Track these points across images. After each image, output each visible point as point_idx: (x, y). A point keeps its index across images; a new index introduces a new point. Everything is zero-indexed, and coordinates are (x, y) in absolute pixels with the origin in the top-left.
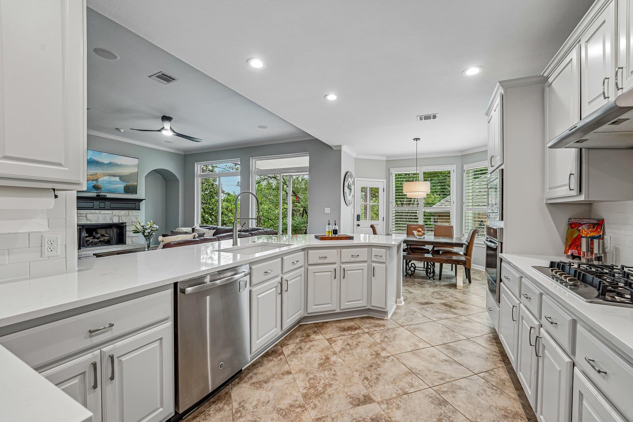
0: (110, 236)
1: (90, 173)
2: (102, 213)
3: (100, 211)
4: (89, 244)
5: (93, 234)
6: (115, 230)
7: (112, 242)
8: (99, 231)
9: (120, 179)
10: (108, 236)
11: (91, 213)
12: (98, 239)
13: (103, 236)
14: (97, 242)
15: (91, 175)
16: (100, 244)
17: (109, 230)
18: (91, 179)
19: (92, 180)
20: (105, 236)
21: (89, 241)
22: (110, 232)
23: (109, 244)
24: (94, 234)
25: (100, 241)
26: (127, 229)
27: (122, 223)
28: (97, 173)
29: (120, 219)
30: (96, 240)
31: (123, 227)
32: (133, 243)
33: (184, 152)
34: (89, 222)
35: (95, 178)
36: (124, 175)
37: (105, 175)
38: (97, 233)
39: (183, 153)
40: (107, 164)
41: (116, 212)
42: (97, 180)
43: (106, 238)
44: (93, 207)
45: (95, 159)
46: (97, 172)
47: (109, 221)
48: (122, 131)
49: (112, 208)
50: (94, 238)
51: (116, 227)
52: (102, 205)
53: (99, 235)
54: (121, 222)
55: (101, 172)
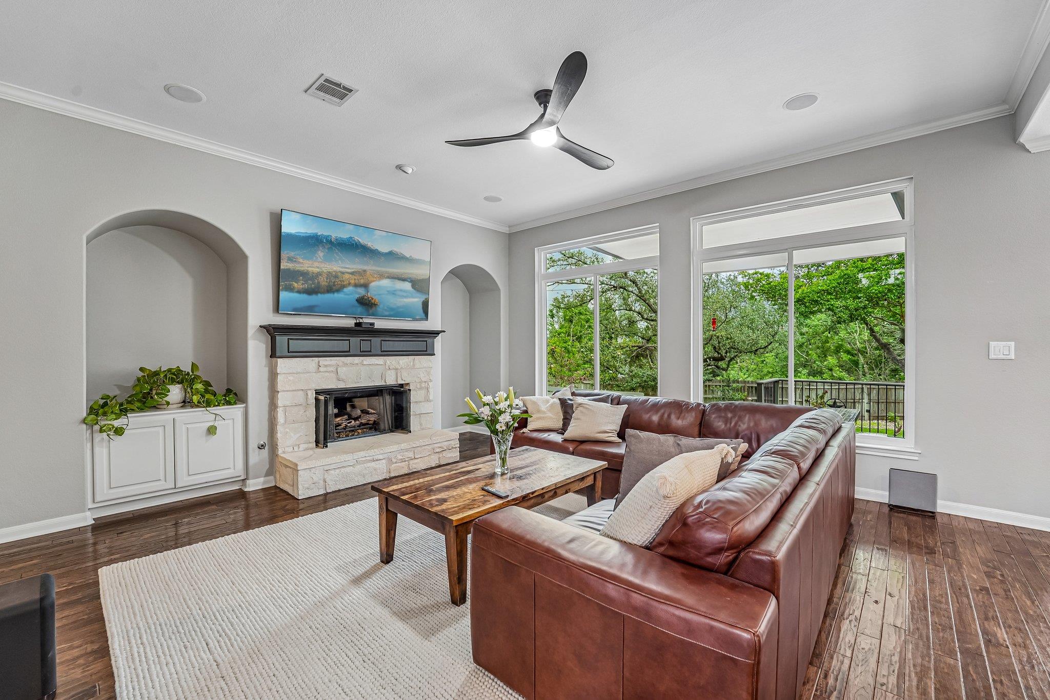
0: (379, 414)
1: (348, 268)
2: (365, 363)
3: (362, 358)
4: (340, 433)
5: (346, 409)
6: (388, 399)
7: (382, 427)
8: (357, 402)
9: (413, 286)
10: (374, 413)
11: (345, 365)
12: (356, 419)
13: (365, 412)
14: (354, 427)
15: (352, 273)
16: (360, 431)
17: (375, 400)
18: (352, 282)
19: (356, 286)
20: (368, 413)
21: (339, 425)
22: (379, 403)
23: (376, 430)
24: (349, 409)
25: (362, 424)
26: (413, 399)
27: (402, 386)
28: (365, 271)
29: (399, 374)
30: (353, 422)
31: (405, 392)
32: (423, 429)
33: (509, 227)
34: (341, 385)
35: (362, 281)
36: (419, 279)
37: (382, 276)
38: (353, 407)
39: (506, 230)
40: (386, 254)
41: (391, 361)
42: (365, 286)
43: (372, 418)
44: (349, 351)
45: (360, 240)
46: (365, 268)
47: (378, 383)
48: (410, 171)
49: (384, 351)
50: (350, 417)
51: (389, 392)
52: (365, 346)
53: (358, 412)
54: (400, 382)
55: (374, 268)
